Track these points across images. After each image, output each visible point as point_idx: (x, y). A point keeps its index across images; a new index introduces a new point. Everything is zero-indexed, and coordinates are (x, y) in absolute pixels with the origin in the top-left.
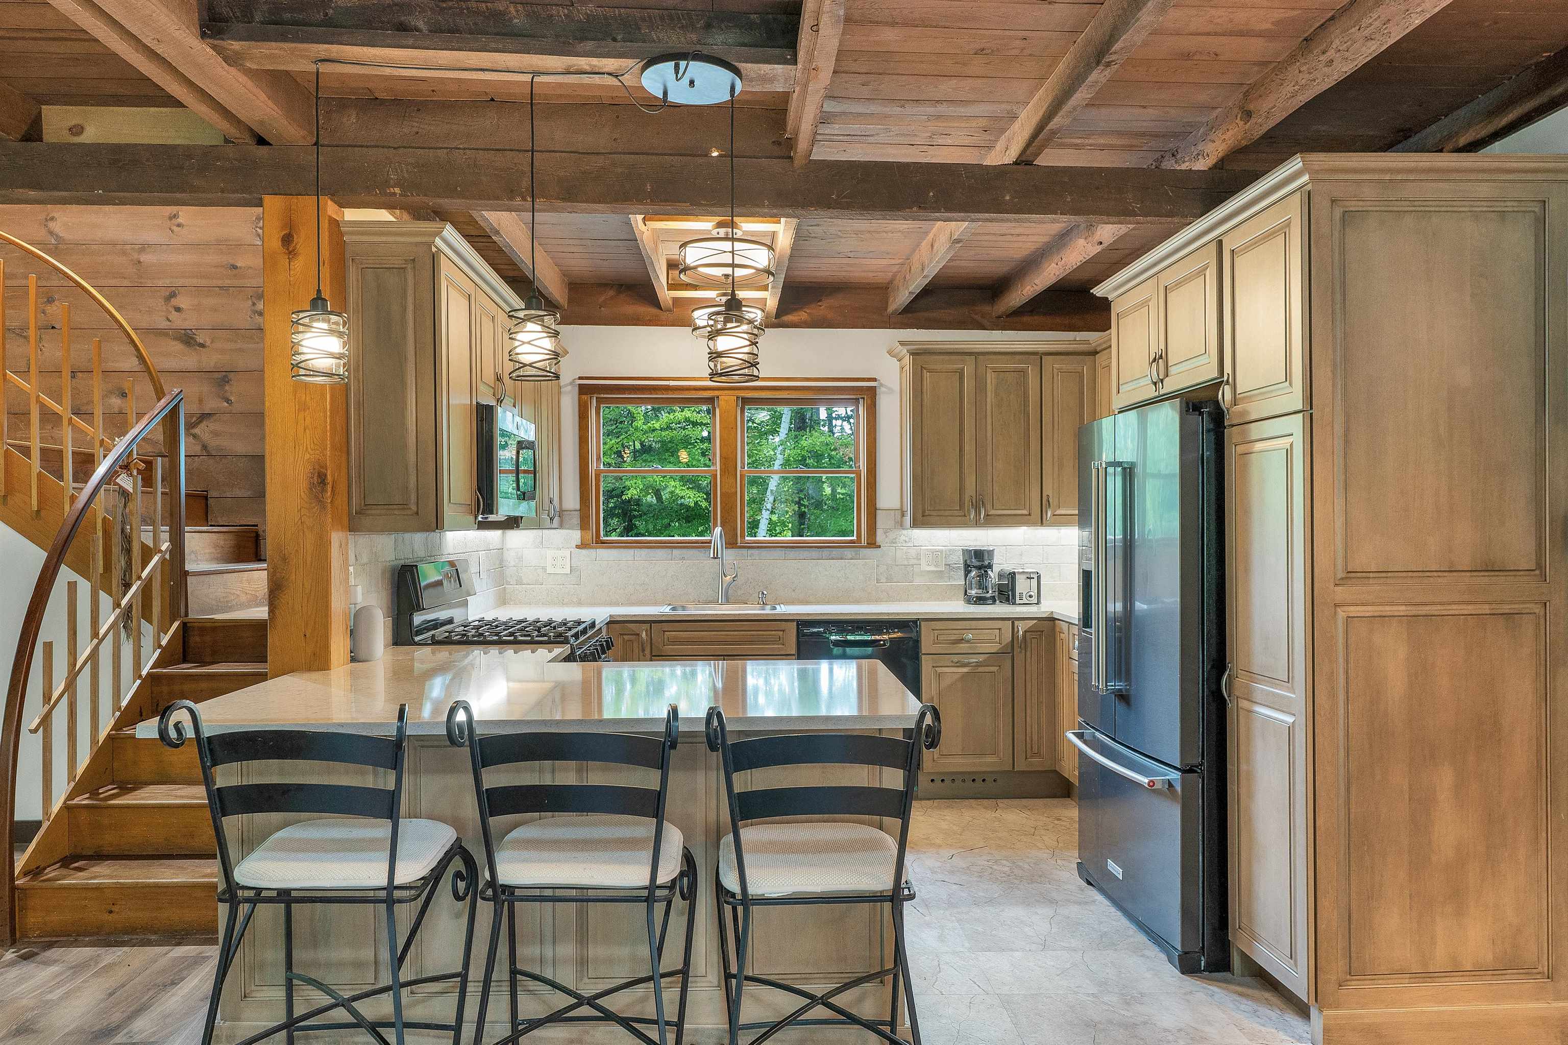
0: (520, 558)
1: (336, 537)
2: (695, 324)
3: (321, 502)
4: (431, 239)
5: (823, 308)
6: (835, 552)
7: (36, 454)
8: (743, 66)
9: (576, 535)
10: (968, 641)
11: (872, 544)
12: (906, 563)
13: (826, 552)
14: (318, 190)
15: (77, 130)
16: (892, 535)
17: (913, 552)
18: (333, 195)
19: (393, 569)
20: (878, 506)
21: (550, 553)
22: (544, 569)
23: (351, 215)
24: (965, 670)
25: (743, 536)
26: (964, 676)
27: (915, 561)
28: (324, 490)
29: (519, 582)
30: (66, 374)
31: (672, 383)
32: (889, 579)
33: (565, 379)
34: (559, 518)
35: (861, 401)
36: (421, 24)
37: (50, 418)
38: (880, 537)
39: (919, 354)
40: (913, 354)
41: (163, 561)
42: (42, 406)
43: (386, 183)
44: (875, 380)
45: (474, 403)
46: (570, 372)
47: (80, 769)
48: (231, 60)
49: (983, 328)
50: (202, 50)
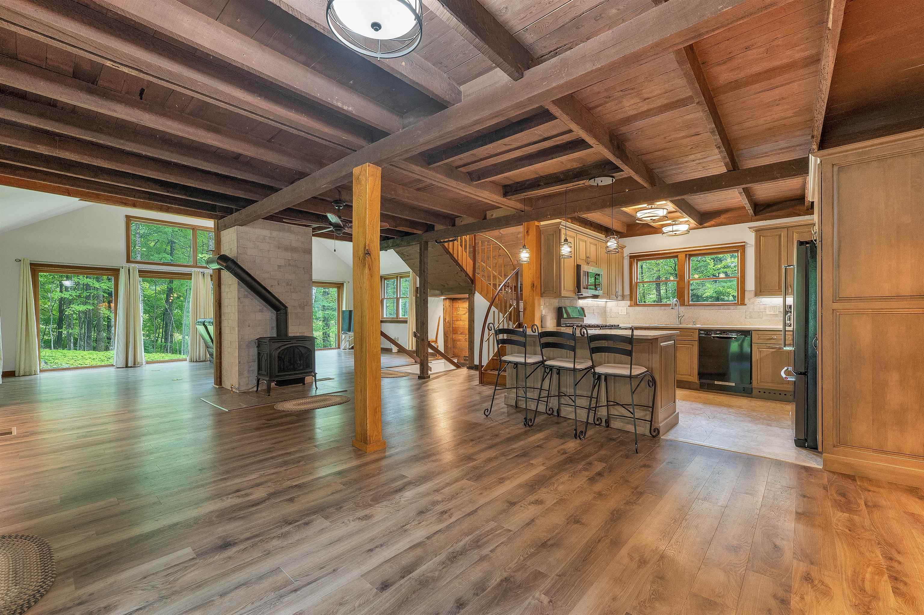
0: (611, 310)
1: (536, 299)
2: (663, 232)
3: (533, 290)
4: (558, 226)
5: (722, 218)
6: (726, 307)
7: (492, 284)
8: (614, 175)
9: (628, 303)
10: (774, 339)
11: (743, 303)
12: (759, 311)
13: (722, 307)
14: (533, 219)
15: (492, 215)
16: (752, 300)
17: (762, 307)
18: (536, 220)
19: (557, 308)
20: (746, 289)
21: (620, 308)
22: (618, 313)
23: (542, 223)
24: (773, 350)
25: (689, 302)
26: (772, 352)
27: (763, 310)
28: (534, 287)
29: (611, 317)
30: (503, 266)
31: (660, 252)
32: (751, 317)
33: (625, 255)
34: (623, 298)
35: (739, 251)
36: (542, 184)
37: (494, 277)
38: (746, 301)
39: (758, 231)
40: (756, 231)
41: (514, 307)
42: (493, 274)
43: (547, 215)
44: (745, 242)
45: (576, 264)
46: (627, 252)
47: (495, 351)
48: (510, 199)
49: (799, 215)
50: (504, 199)
